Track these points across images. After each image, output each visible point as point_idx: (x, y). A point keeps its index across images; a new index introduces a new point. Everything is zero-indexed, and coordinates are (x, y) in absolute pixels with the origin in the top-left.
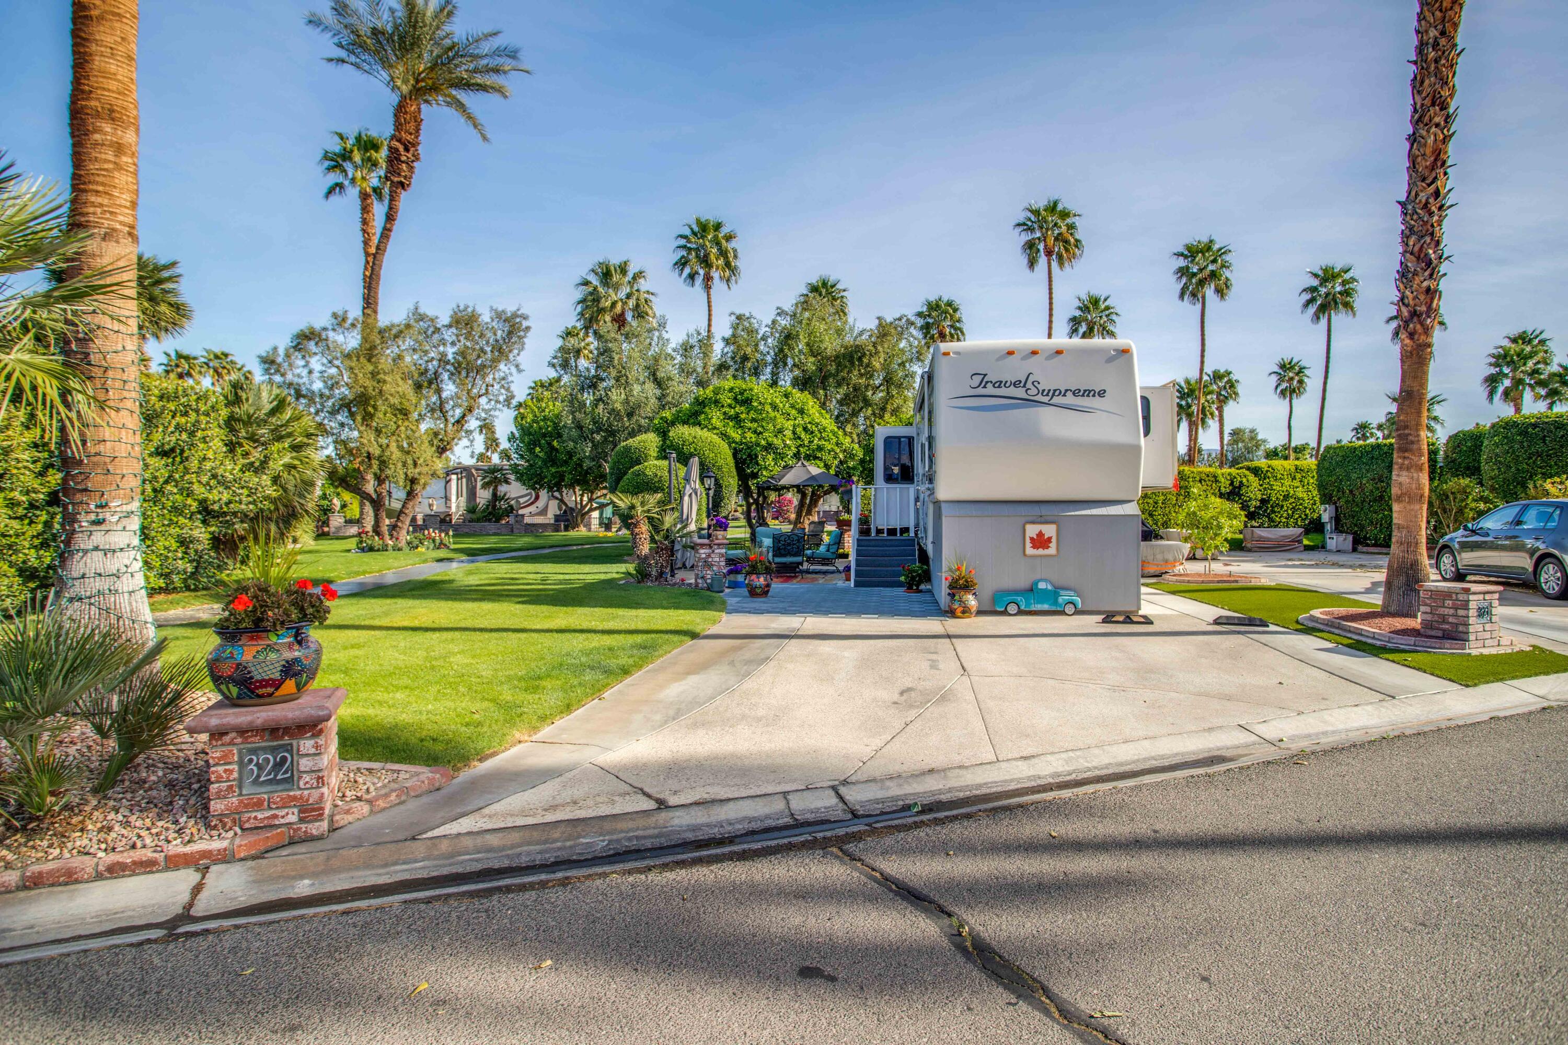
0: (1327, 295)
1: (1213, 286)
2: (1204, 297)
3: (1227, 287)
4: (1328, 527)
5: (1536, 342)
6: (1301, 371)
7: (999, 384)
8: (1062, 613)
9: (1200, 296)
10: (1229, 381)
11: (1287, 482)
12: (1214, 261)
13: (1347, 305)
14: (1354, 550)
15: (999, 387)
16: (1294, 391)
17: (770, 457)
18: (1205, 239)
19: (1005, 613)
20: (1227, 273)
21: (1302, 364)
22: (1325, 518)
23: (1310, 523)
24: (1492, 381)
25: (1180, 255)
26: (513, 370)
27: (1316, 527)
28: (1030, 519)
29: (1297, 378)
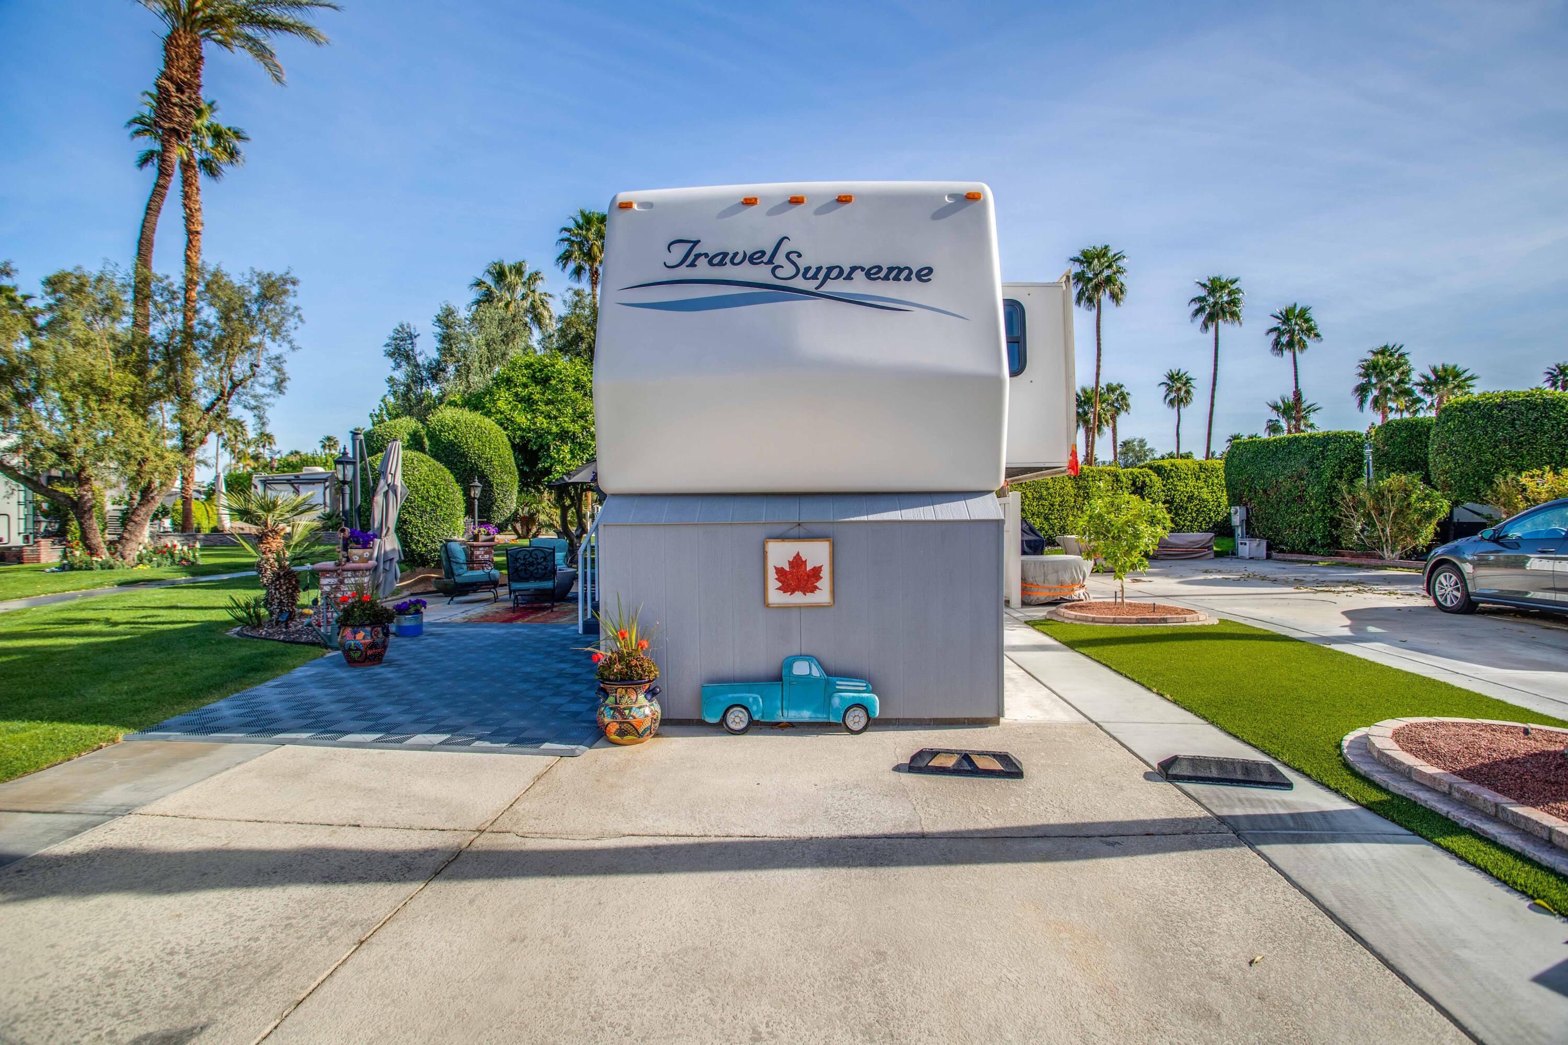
0: (1215, 303)
1: (1107, 292)
2: (1099, 302)
3: (1122, 292)
4: (1239, 531)
5: (1396, 355)
6: (1188, 381)
7: (721, 259)
8: (840, 727)
9: (1095, 301)
10: (1122, 394)
11: (1191, 483)
12: (1109, 266)
13: (1234, 315)
14: (1269, 557)
15: (721, 264)
16: (1182, 400)
17: (566, 448)
18: (1099, 246)
19: (721, 727)
20: (1121, 278)
21: (1189, 375)
22: (1236, 520)
23: (1215, 526)
24: (1362, 390)
25: (1075, 260)
26: (286, 346)
27: (1224, 530)
28: (779, 530)
29: (1184, 389)
